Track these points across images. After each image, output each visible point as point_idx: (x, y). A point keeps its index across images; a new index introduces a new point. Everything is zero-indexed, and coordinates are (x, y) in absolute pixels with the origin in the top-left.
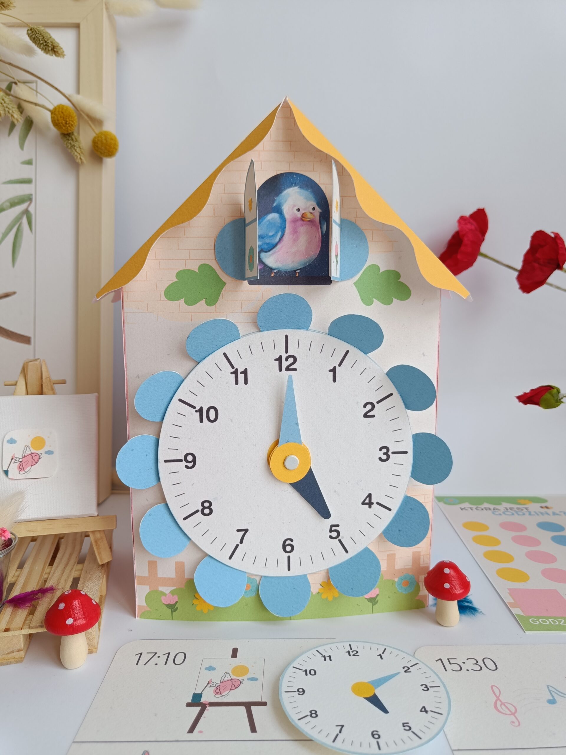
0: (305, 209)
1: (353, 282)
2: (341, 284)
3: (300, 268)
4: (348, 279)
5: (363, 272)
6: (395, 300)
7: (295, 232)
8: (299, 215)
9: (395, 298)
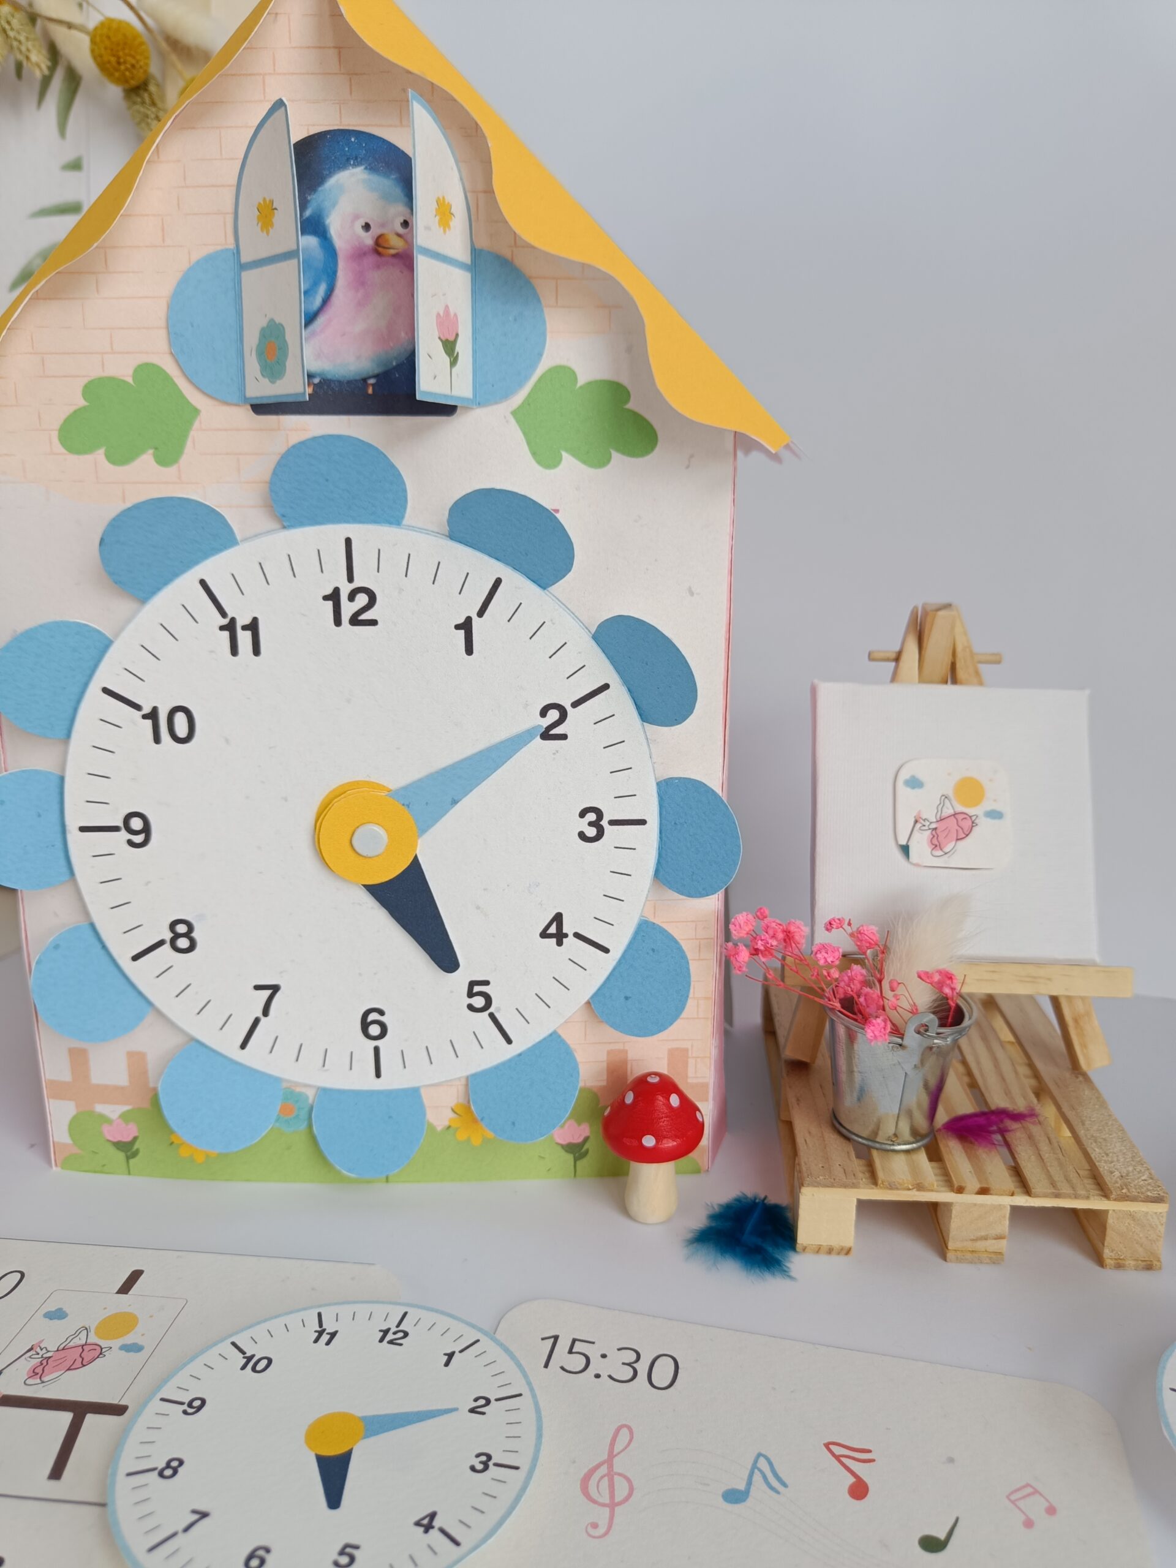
0: (383, 225)
1: (511, 409)
2: (478, 413)
3: (376, 371)
4: (496, 403)
5: (535, 385)
6: (615, 455)
7: (360, 282)
8: (368, 239)
9: (618, 450)
